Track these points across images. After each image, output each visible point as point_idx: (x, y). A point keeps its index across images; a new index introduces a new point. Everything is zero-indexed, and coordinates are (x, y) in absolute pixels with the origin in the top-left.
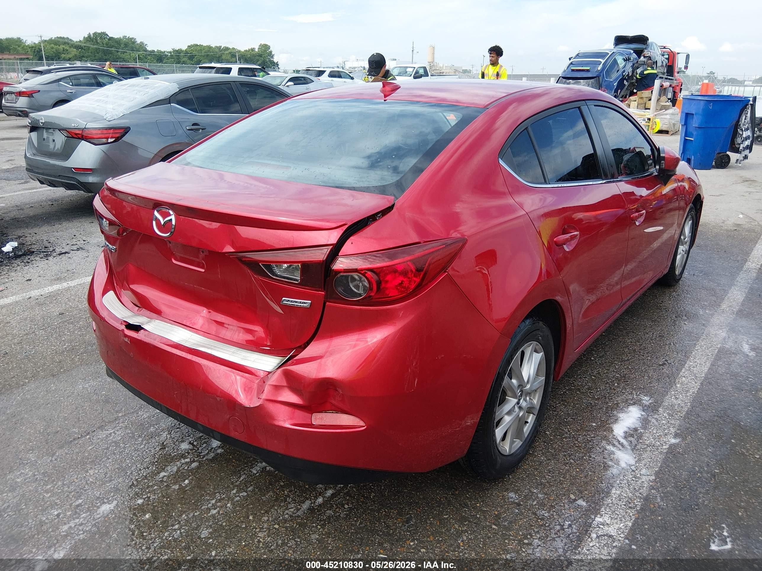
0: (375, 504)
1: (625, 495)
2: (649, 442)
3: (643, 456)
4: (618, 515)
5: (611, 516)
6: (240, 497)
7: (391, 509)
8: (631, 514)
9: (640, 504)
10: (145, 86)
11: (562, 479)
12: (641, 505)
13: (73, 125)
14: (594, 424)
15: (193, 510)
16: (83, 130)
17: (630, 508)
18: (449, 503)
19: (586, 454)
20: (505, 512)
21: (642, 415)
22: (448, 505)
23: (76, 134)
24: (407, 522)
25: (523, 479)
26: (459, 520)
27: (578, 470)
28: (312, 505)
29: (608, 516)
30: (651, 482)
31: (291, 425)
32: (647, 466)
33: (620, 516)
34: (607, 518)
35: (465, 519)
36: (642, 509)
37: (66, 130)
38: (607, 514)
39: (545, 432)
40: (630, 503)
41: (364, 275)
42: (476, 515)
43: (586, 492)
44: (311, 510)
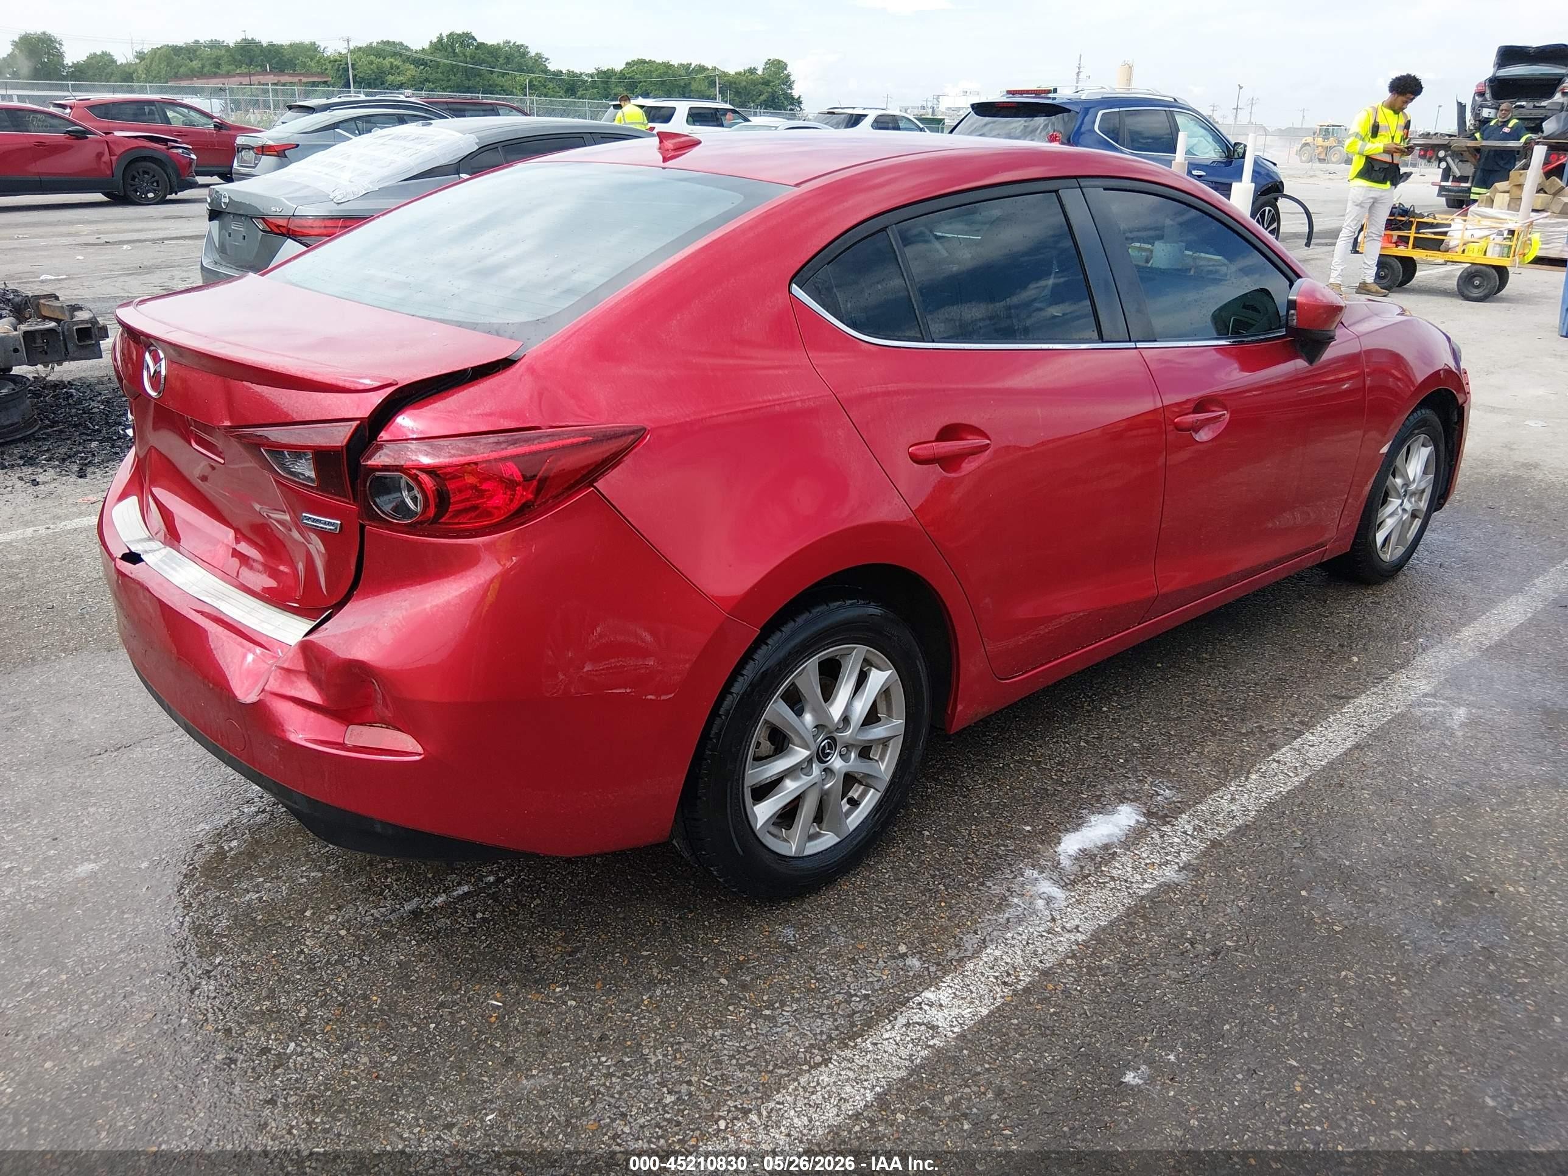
0: (531, 917)
1: (1009, 960)
2: (1120, 872)
3: (1090, 897)
4: (972, 992)
5: (957, 992)
6: (308, 879)
7: (556, 929)
8: (998, 996)
9: (1028, 979)
10: (417, 138)
11: (901, 915)
12: (1030, 983)
13: (273, 209)
14: (1028, 828)
15: (221, 888)
16: (289, 218)
17: (1005, 983)
18: (666, 930)
19: (978, 878)
20: (758, 959)
21: (1138, 821)
22: (662, 935)
23: (278, 226)
24: (571, 954)
25: (828, 907)
26: (665, 963)
27: (943, 904)
28: (422, 907)
29: (950, 992)
30: (1078, 944)
31: (306, 740)
32: (1086, 915)
33: (974, 995)
34: (947, 995)
35: (679, 961)
36: (1026, 990)
37: (263, 219)
38: (951, 987)
39: (920, 832)
40: (1009, 975)
41: (415, 478)
42: (702, 958)
43: (934, 945)
44: (416, 914)
